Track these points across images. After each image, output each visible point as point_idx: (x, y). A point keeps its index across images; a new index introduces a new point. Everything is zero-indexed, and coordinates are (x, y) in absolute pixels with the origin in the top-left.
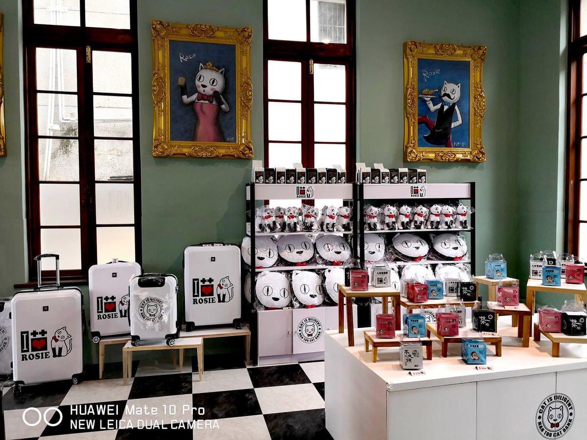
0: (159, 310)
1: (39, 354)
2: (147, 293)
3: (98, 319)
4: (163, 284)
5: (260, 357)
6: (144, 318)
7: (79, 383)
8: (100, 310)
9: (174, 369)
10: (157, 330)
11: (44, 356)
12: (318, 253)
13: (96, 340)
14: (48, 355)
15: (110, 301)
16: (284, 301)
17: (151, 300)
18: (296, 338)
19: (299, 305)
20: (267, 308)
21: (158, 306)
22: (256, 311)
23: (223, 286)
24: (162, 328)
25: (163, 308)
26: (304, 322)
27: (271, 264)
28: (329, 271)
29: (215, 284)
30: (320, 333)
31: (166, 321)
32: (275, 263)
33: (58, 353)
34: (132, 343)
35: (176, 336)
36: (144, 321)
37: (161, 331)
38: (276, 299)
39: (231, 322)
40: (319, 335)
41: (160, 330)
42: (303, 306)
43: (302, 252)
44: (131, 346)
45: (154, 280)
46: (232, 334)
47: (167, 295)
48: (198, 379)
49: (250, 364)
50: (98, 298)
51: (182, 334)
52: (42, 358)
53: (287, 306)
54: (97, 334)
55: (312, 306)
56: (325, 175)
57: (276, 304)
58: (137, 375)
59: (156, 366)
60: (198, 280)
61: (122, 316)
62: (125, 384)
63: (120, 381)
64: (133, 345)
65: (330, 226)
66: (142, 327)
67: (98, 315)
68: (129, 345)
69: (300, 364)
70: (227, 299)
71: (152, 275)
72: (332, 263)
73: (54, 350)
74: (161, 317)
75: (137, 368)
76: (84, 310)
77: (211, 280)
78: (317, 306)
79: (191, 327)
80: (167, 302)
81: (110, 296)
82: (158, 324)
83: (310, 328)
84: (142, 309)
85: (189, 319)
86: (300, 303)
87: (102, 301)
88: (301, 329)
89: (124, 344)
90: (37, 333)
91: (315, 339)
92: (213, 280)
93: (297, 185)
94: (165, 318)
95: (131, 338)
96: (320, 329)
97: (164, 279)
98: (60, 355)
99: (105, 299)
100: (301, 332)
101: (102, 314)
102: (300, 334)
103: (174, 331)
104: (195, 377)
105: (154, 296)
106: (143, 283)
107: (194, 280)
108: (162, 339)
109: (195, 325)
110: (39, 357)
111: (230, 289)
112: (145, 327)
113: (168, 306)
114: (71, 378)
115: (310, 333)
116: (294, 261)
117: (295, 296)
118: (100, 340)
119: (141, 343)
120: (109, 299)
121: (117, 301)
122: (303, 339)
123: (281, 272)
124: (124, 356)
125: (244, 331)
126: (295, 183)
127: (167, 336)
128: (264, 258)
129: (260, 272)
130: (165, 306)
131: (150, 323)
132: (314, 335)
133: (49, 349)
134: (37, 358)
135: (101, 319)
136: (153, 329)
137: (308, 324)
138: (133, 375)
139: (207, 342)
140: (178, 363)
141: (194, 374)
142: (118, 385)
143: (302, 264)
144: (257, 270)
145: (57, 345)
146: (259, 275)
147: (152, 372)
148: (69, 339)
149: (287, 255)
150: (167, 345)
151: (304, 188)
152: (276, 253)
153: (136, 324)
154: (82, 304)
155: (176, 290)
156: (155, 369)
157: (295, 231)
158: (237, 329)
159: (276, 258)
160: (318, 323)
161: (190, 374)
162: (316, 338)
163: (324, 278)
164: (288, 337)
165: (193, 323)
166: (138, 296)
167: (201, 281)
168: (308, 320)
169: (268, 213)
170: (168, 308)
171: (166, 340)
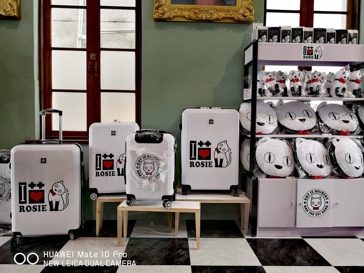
0: (156, 168)
1: (36, 206)
2: (144, 149)
3: (96, 176)
4: (161, 140)
5: (259, 228)
6: (140, 176)
7: (75, 238)
8: (98, 167)
9: (169, 232)
10: (153, 190)
11: (41, 209)
12: (322, 121)
13: (94, 196)
14: (45, 208)
15: (108, 158)
16: (287, 170)
17: (148, 156)
18: (300, 210)
19: (305, 174)
20: (268, 176)
21: (155, 163)
22: (257, 178)
23: (221, 151)
24: (158, 189)
25: (160, 166)
26: (310, 194)
27: (271, 131)
28: (338, 140)
29: (213, 147)
30: (327, 206)
31: (163, 180)
32: (275, 130)
33: (54, 207)
34: (127, 203)
35: (172, 198)
36: (139, 180)
37: (158, 191)
38: (279, 167)
39: (228, 188)
40: (326, 209)
41: (156, 190)
42: (308, 176)
43: (305, 120)
44: (126, 205)
45: (152, 136)
46: (230, 200)
47: (165, 152)
48: (196, 247)
49: (248, 234)
50: (97, 155)
51: (178, 197)
52: (39, 210)
53: (290, 176)
54: (95, 190)
55: (319, 177)
56: (335, 35)
57: (279, 172)
58: (132, 236)
59: (152, 227)
60: (195, 142)
61: (119, 175)
62: (119, 245)
63: (114, 241)
64: (128, 204)
65: (340, 90)
66: (138, 186)
67: (96, 172)
68: (124, 204)
69: (305, 239)
70: (224, 164)
71: (149, 131)
72: (339, 133)
73: (51, 203)
74: (158, 175)
75: (133, 227)
76: (83, 167)
77: (208, 144)
78: (324, 178)
79: (187, 190)
80: (165, 159)
81: (108, 154)
82: (154, 184)
83: (316, 201)
84: (139, 166)
85: (185, 182)
86: (306, 173)
87: (100, 158)
88: (306, 201)
89: (119, 203)
90: (35, 185)
91: (321, 213)
92: (210, 144)
93: (303, 45)
94: (162, 177)
95: (126, 198)
96: (327, 202)
97: (163, 135)
98: (56, 209)
99: (103, 156)
100: (306, 204)
101: (100, 171)
102: (305, 206)
103: (171, 192)
104: (192, 244)
105: (151, 153)
106: (140, 139)
107: (191, 142)
108: (158, 200)
109: (191, 189)
110: (36, 210)
111: (227, 154)
112: (140, 186)
113: (165, 164)
114: (68, 234)
115: (316, 207)
116: (296, 129)
117: (300, 165)
118: (98, 197)
119: (136, 203)
120: (107, 156)
121: (115, 159)
122: (308, 212)
123: (282, 139)
124: (119, 215)
125: (242, 199)
126: (301, 42)
127: (164, 197)
128: (264, 124)
129: (261, 138)
130: (162, 164)
131: (145, 182)
132: (320, 209)
133: (47, 203)
134: (34, 210)
135: (99, 176)
136: (149, 189)
137: (314, 196)
138: (129, 235)
139: (204, 206)
140: (174, 226)
141: (190, 240)
142: (112, 245)
143: (305, 132)
144: (257, 136)
145: (54, 199)
146: (260, 141)
147: (147, 234)
148: (65, 194)
149: (288, 123)
150: (163, 207)
151: (312, 48)
152: (276, 120)
153: (131, 181)
154: (82, 159)
155: (175, 148)
156: (150, 231)
157: (300, 95)
158: (234, 196)
159: (275, 126)
160: (326, 196)
161: (186, 240)
162: (323, 212)
163: (333, 148)
164: (290, 208)
165: (189, 187)
166: (134, 152)
167: (199, 144)
168: (314, 192)
169: (270, 76)
170: (165, 167)
171: (162, 202)
